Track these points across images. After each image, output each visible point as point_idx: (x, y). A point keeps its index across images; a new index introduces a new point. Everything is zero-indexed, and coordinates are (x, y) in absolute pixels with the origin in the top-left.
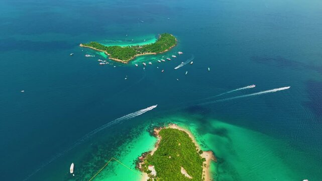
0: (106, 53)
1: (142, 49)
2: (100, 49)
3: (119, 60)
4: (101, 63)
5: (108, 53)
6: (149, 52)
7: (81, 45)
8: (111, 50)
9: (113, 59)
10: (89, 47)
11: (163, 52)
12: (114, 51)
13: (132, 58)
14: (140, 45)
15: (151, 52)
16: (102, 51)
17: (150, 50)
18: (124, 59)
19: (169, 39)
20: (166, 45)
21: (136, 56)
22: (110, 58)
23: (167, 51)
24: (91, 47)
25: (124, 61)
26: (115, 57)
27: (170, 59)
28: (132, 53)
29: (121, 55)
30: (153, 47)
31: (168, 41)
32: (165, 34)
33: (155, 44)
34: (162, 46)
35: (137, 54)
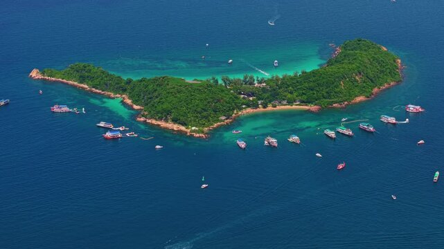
0: (129, 101)
1: (264, 90)
2: (106, 86)
3: (176, 127)
4: (109, 134)
5: (136, 102)
6: (290, 102)
7: (35, 74)
8: (144, 94)
9: (154, 122)
10: (64, 81)
11: (346, 103)
12: (156, 94)
13: (226, 119)
14: (258, 78)
15: (298, 103)
16: (112, 95)
17: (295, 94)
18: (195, 121)
19: (372, 60)
20: (357, 78)
21: (240, 113)
22: (142, 119)
23: (361, 102)
24: (70, 82)
25: (194, 131)
26: (160, 115)
27: (372, 129)
28: (225, 104)
29: (185, 108)
30: (306, 85)
31: (368, 66)
32: (359, 41)
33: (313, 73)
34: (342, 83)
35: (245, 108)
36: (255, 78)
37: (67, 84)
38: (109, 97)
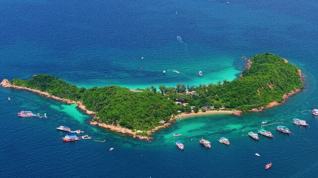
0: (83, 107)
1: (195, 97)
2: (63, 94)
3: (123, 130)
4: (67, 138)
5: (88, 108)
6: (217, 108)
7: (5, 83)
9: (105, 126)
10: (29, 89)
11: (262, 107)
12: (106, 101)
13: (165, 123)
14: (188, 86)
15: (222, 108)
16: (69, 101)
17: (221, 101)
18: (139, 125)
19: (280, 71)
20: (270, 87)
21: (176, 117)
22: (95, 123)
23: (274, 107)
24: (34, 90)
25: (139, 134)
26: (110, 120)
27: (287, 131)
28: (164, 110)
29: (131, 114)
30: (230, 93)
31: (278, 76)
32: (267, 55)
33: (234, 82)
34: (258, 91)
35: (180, 113)
36: (186, 87)
37: (31, 92)
38: (67, 104)
